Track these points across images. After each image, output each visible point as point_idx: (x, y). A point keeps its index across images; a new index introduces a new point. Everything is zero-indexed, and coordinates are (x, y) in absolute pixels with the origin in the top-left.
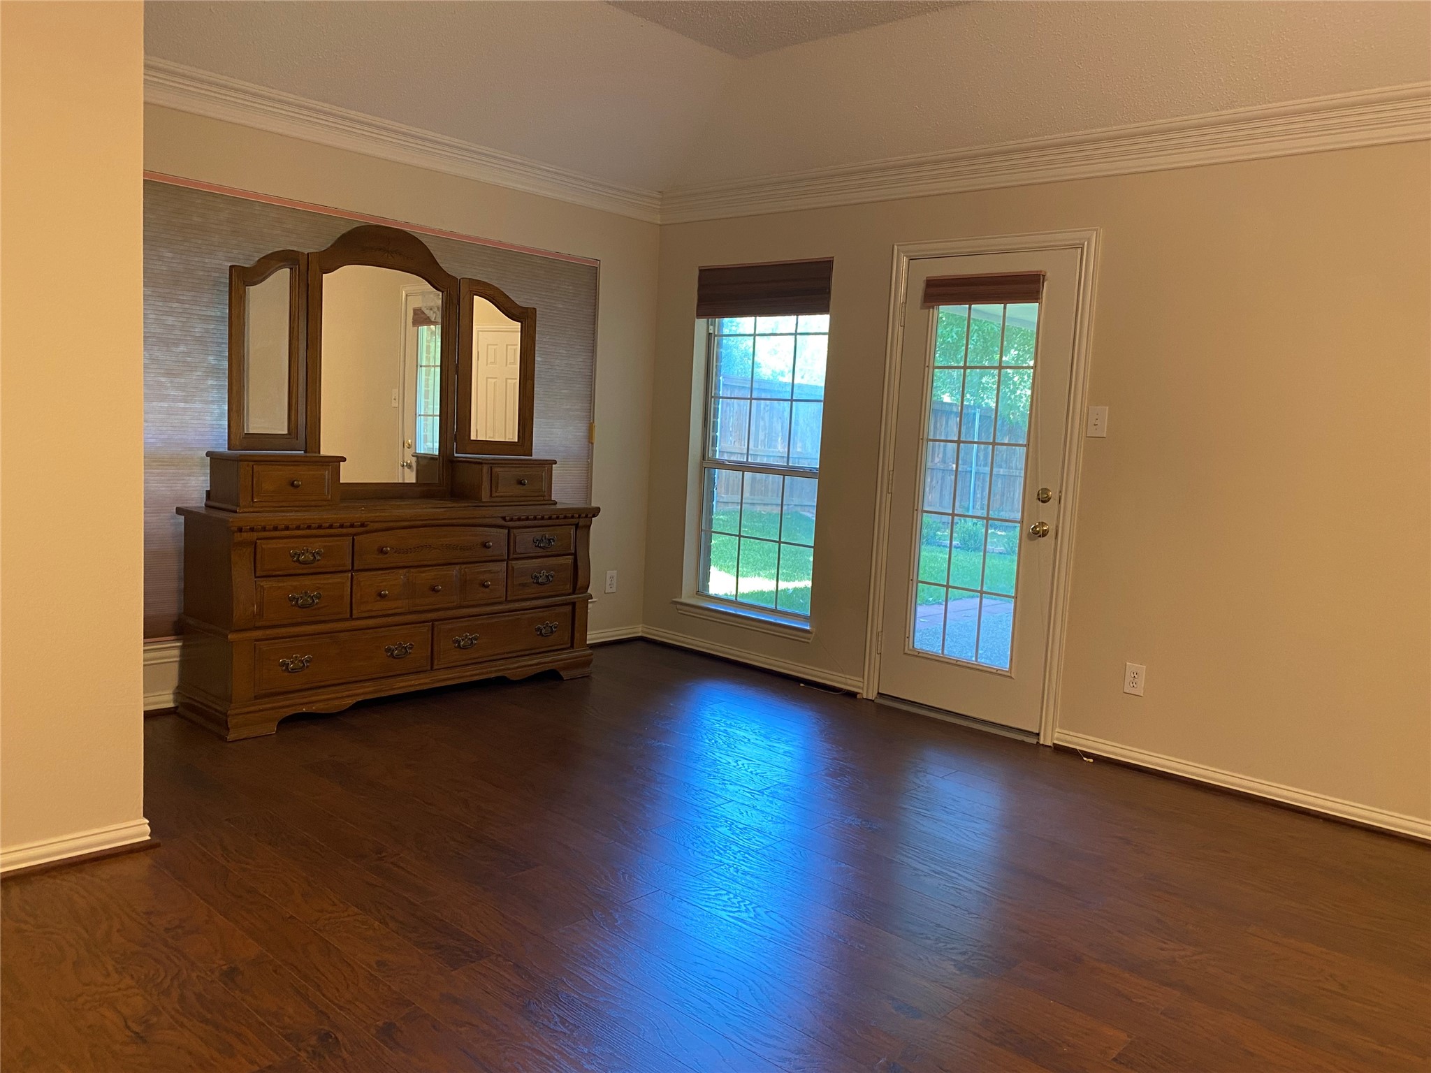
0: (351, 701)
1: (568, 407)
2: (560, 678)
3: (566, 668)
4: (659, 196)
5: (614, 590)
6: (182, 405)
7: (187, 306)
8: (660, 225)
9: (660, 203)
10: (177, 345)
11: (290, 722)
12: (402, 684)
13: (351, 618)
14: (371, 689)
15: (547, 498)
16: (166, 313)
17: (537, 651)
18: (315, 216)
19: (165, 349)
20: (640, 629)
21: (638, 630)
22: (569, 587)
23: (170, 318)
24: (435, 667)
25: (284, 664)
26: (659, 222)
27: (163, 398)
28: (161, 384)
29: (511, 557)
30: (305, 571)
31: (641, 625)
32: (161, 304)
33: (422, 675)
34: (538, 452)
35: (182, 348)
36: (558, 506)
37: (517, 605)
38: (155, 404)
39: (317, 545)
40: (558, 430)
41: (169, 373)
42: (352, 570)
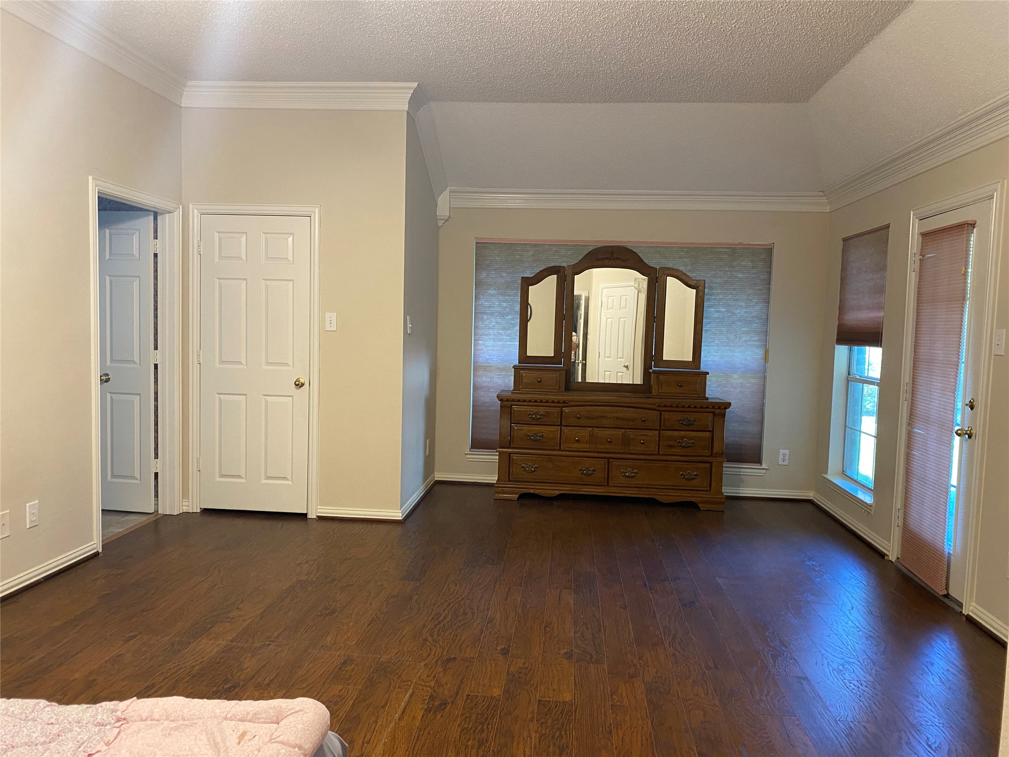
0: (557, 493)
1: (747, 339)
2: (698, 508)
3: (704, 502)
4: (822, 194)
5: (786, 463)
6: (509, 343)
7: (512, 297)
8: (830, 212)
9: (825, 198)
10: (507, 316)
11: (523, 496)
12: (586, 490)
13: (560, 450)
14: (568, 489)
15: (702, 395)
16: (505, 301)
17: (682, 488)
18: (575, 246)
19: (502, 317)
20: (812, 494)
21: (810, 495)
22: (707, 452)
23: (505, 304)
24: (610, 485)
25: (523, 467)
26: (828, 211)
27: (500, 340)
28: (500, 334)
29: (662, 428)
30: (535, 423)
31: (813, 492)
32: (501, 297)
33: (600, 487)
34: (703, 368)
35: (510, 317)
36: (709, 401)
37: (665, 458)
38: (497, 343)
39: (542, 410)
40: (738, 354)
41: (504, 329)
42: (561, 425)
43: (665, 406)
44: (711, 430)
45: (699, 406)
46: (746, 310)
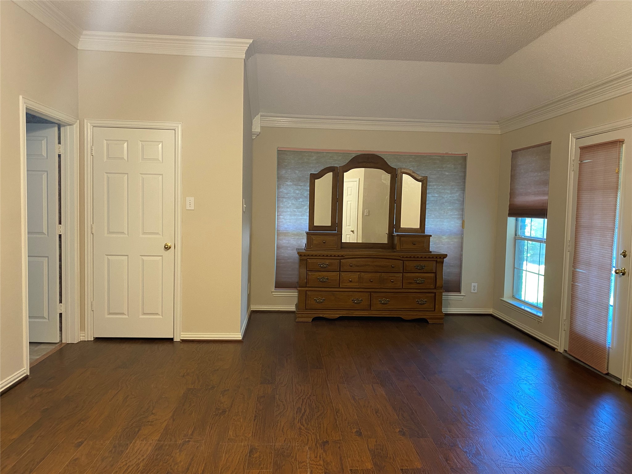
0: (338, 316)
1: (451, 214)
2: (428, 322)
3: (431, 319)
4: (497, 123)
5: (476, 291)
6: (301, 217)
7: (302, 187)
8: (501, 134)
9: (499, 126)
10: (299, 199)
11: (316, 319)
12: (357, 313)
13: (339, 287)
14: (345, 313)
15: (427, 250)
16: (297, 190)
17: (417, 310)
18: (344, 154)
19: (296, 200)
20: (491, 311)
21: (490, 311)
22: (432, 286)
23: (298, 191)
24: (372, 309)
25: (315, 300)
26: (500, 133)
27: (295, 215)
28: (295, 211)
29: (404, 271)
30: (323, 270)
31: (492, 309)
32: (295, 187)
33: (366, 311)
34: (427, 233)
35: (301, 200)
36: (432, 253)
37: (406, 290)
38: (292, 217)
39: (327, 262)
40: (446, 223)
41: (297, 208)
42: (340, 271)
43: (407, 257)
44: (435, 272)
45: (427, 257)
46: (450, 196)
